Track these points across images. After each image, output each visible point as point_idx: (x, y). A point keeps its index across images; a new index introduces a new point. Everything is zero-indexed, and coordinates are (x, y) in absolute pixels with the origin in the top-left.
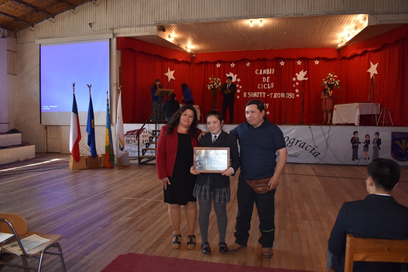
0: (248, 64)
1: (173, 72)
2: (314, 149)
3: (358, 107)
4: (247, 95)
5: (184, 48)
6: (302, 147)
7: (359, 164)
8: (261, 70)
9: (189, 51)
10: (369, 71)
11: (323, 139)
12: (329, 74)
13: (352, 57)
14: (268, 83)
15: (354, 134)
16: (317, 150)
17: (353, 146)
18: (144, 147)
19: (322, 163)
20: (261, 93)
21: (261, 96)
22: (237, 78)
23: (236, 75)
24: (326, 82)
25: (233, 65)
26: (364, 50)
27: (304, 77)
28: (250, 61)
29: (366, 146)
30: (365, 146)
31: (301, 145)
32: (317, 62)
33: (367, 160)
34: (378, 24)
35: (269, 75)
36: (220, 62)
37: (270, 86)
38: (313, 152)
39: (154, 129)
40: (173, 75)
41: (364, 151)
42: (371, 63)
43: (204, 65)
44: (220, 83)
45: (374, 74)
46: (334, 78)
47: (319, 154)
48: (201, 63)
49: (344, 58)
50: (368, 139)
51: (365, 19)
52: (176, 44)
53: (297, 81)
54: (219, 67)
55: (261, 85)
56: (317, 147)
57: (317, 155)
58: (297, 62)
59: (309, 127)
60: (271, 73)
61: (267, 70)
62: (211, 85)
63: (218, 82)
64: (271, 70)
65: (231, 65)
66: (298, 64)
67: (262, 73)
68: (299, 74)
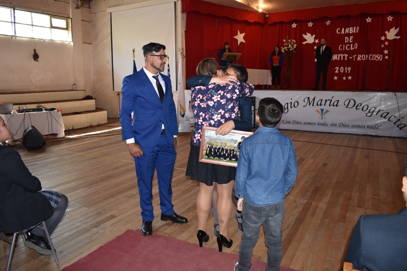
0: (328, 23)
2: (399, 120)
5: (255, 8)
8: (343, 29)
9: (260, 10)
14: (351, 43)
16: (403, 122)
20: (342, 55)
21: (342, 59)
23: (314, 36)
28: (330, 19)
31: (383, 116)
35: (353, 34)
37: (353, 46)
38: (398, 123)
40: (244, 38)
43: (278, 26)
44: (295, 45)
48: (275, 23)
52: (246, 3)
53: (386, 40)
54: (295, 27)
55: (343, 46)
56: (403, 118)
57: (402, 128)
58: (388, 18)
59: (394, 94)
60: (354, 32)
61: (350, 28)
62: (285, 48)
63: (292, 44)
64: (355, 28)
65: (309, 24)
66: (389, 20)
67: (345, 32)
68: (389, 32)
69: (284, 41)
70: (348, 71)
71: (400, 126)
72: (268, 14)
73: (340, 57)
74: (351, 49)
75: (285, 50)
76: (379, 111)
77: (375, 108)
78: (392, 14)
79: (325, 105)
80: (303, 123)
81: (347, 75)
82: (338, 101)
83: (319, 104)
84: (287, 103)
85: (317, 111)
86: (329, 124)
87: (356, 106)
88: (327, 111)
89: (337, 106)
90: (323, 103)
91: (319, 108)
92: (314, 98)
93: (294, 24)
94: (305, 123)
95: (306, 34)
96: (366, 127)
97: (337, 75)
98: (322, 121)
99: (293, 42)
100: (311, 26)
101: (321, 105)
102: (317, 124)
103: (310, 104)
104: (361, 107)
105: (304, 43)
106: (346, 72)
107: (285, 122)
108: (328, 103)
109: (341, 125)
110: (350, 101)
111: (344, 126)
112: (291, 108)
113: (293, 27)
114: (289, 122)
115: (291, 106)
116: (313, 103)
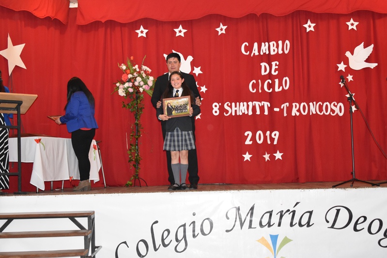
0: (222, 29)
1: (21, 47)
4: (222, 109)
8: (256, 45)
14: (276, 77)
20: (257, 104)
21: (258, 112)
22: (193, 64)
25: (180, 32)
27: (367, 61)
28: (225, 20)
35: (277, 57)
36: (146, 22)
37: (280, 84)
40: (23, 56)
43: (101, 31)
44: (151, 78)
48: (96, 25)
53: (349, 70)
54: (145, 36)
55: (258, 82)
58: (347, 23)
60: (280, 52)
61: (271, 44)
62: (127, 85)
63: (144, 75)
64: (280, 42)
65: (175, 30)
66: (350, 28)
67: (259, 51)
68: (352, 54)
69: (124, 67)
70: (272, 140)
73: (254, 108)
74: (277, 90)
78: (357, 15)
79: (279, 225)
81: (272, 149)
82: (311, 213)
83: (265, 221)
84: (184, 225)
85: (263, 241)
87: (354, 223)
88: (286, 241)
90: (275, 219)
91: (267, 232)
92: (252, 209)
97: (249, 149)
99: (145, 72)
100: (182, 35)
101: (269, 225)
103: (242, 225)
104: (366, 225)
106: (269, 142)
108: (287, 218)
112: (194, 236)
113: (140, 35)
115: (194, 231)
116: (251, 221)
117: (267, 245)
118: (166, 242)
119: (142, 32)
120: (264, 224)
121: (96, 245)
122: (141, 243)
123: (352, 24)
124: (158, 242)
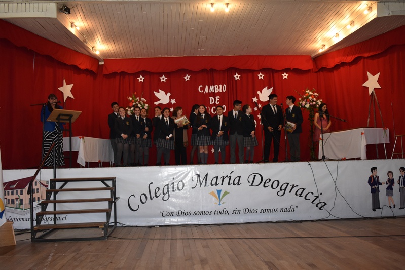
0: (187, 78)
1: (71, 86)
2: (318, 197)
3: (362, 133)
5: (91, 49)
6: (300, 196)
7: (383, 215)
8: (207, 87)
9: (97, 53)
10: (365, 84)
11: (329, 181)
12: (308, 91)
13: (337, 67)
15: (372, 172)
16: (322, 199)
17: (372, 189)
18: (39, 210)
19: (331, 218)
23: (169, 94)
24: (304, 102)
25: (163, 79)
26: (356, 56)
28: (190, 72)
29: (390, 189)
30: (387, 189)
31: (299, 193)
32: (285, 76)
33: (393, 208)
34: (391, 15)
35: (219, 94)
36: (143, 73)
38: (317, 201)
39: (53, 178)
40: (71, 91)
41: (387, 195)
42: (368, 73)
43: (118, 78)
44: (147, 105)
45: (375, 89)
46: (315, 96)
47: (326, 204)
48: (114, 74)
49: (323, 69)
50: (391, 177)
51: (370, 8)
52: (81, 39)
53: (259, 101)
54: (143, 81)
56: (321, 194)
57: (321, 207)
58: (259, 75)
59: (307, 163)
60: (221, 91)
61: (215, 86)
62: (132, 109)
63: (142, 103)
64: (221, 86)
65: (161, 78)
66: (260, 78)
67: (209, 90)
68: (261, 93)
69: (131, 99)
71: (318, 206)
72: (105, 60)
75: (132, 111)
76: (293, 188)
77: (288, 184)
78: (263, 71)
79: (222, 184)
80: (192, 213)
82: (240, 177)
83: (214, 182)
85: (213, 193)
86: (230, 212)
87: (264, 183)
88: (226, 193)
89: (238, 184)
90: (220, 181)
91: (215, 188)
92: (207, 175)
93: (141, 77)
94: (196, 214)
95: (159, 92)
96: (279, 210)
98: (220, 208)
99: (143, 101)
100: (164, 80)
101: (216, 184)
102: (213, 213)
103: (201, 184)
104: (270, 184)
105: (156, 103)
107: (165, 214)
108: (226, 180)
109: (247, 210)
110: (255, 176)
111: (250, 211)
112: (173, 191)
113: (140, 80)
114: (171, 214)
115: (173, 188)
116: (206, 183)
117: (215, 196)
118: (157, 195)
119: (141, 79)
120: (213, 184)
121: (117, 197)
122: (143, 195)
123: (261, 76)
124: (153, 195)
